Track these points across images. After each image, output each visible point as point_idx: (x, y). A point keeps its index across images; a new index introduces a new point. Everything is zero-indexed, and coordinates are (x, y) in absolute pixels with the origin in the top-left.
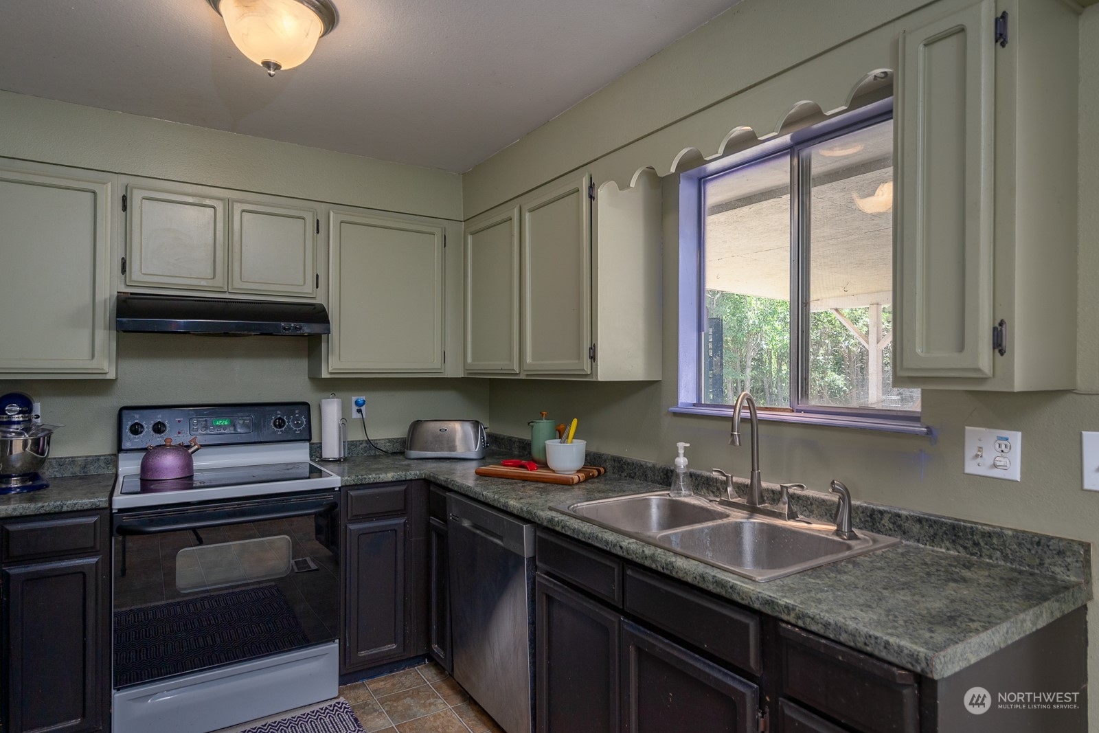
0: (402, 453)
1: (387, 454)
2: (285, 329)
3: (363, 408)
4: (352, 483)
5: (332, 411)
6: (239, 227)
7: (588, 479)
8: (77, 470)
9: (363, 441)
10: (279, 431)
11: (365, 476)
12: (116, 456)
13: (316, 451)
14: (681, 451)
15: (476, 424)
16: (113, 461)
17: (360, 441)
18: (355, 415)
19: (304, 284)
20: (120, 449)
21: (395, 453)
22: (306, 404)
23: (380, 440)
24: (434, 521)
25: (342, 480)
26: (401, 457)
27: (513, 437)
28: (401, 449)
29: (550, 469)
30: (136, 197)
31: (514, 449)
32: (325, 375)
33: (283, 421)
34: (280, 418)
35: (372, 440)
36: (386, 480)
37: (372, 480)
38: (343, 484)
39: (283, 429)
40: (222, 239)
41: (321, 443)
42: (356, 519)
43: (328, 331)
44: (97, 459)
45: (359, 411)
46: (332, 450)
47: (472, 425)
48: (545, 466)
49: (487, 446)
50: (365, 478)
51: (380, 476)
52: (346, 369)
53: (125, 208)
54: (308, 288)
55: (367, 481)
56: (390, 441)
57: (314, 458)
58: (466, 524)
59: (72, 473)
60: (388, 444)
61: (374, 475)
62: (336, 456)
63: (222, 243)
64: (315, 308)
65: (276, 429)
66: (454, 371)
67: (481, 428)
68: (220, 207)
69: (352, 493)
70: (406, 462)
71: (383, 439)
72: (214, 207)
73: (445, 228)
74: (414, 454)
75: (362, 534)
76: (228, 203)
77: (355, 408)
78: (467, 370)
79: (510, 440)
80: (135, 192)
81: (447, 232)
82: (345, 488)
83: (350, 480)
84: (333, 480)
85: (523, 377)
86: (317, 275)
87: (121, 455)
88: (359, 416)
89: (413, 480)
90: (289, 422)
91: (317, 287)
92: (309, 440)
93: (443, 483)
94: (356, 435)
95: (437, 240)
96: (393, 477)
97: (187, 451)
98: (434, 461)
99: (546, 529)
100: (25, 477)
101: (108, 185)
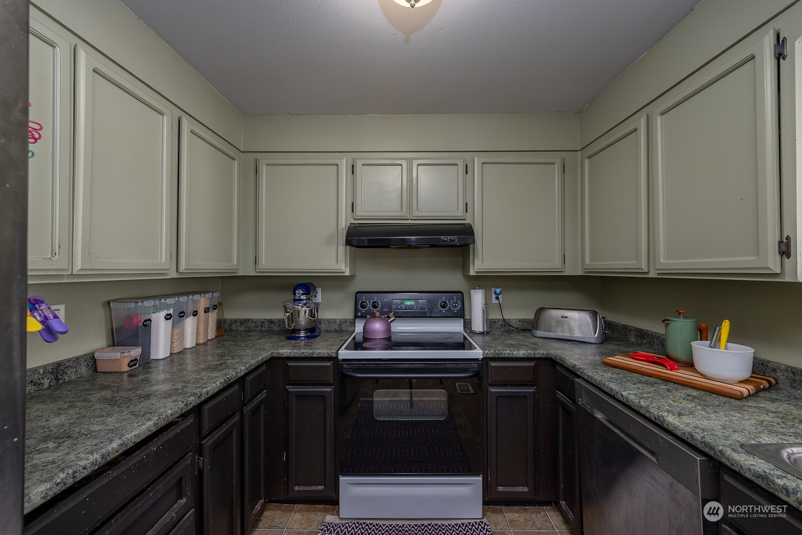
0: (530, 331)
1: (517, 330)
2: (444, 241)
3: (500, 297)
4: (491, 356)
5: (478, 298)
6: (416, 176)
7: (758, 392)
8: (336, 326)
9: (500, 319)
10: (444, 310)
11: (502, 352)
12: (355, 320)
13: (467, 325)
15: (594, 314)
16: (353, 323)
17: (498, 319)
18: (494, 301)
19: (458, 210)
20: (356, 317)
21: (523, 329)
22: (461, 293)
23: (512, 319)
25: (483, 353)
26: (528, 335)
27: (628, 326)
28: (529, 328)
29: (697, 372)
30: (359, 166)
31: (629, 336)
32: (472, 273)
33: (446, 303)
34: (444, 302)
35: (507, 319)
36: (518, 356)
37: (507, 355)
38: (485, 356)
39: (446, 309)
40: (406, 184)
41: (471, 319)
42: (495, 384)
43: (474, 242)
44: (346, 321)
45: (497, 298)
46: (478, 325)
47: (591, 315)
48: (690, 365)
49: (605, 333)
50: (502, 353)
51: (514, 352)
52: (489, 269)
53: (353, 173)
54: (460, 213)
55: (503, 356)
56: (520, 320)
57: (466, 329)
59: (334, 328)
60: (519, 323)
61: (508, 352)
62: (481, 330)
63: (406, 187)
64: (465, 226)
65: (442, 309)
66: (573, 269)
67: (600, 317)
68: (404, 163)
69: (493, 364)
70: (534, 340)
71: (515, 319)
72: (401, 165)
73: (564, 158)
74: (540, 333)
75: (499, 396)
76: (410, 161)
77: (494, 296)
78: (584, 269)
79: (626, 328)
80: (358, 161)
81: (565, 161)
82: (486, 359)
83: (490, 353)
84: (477, 351)
85: (653, 275)
86: (466, 203)
87: (357, 321)
88: (497, 302)
89: (541, 358)
90: (450, 304)
91: (466, 212)
92: (463, 317)
93: (570, 368)
94: (495, 315)
95: (557, 169)
96: (524, 355)
97: (387, 321)
98: (557, 341)
100: (307, 330)
101: (344, 160)
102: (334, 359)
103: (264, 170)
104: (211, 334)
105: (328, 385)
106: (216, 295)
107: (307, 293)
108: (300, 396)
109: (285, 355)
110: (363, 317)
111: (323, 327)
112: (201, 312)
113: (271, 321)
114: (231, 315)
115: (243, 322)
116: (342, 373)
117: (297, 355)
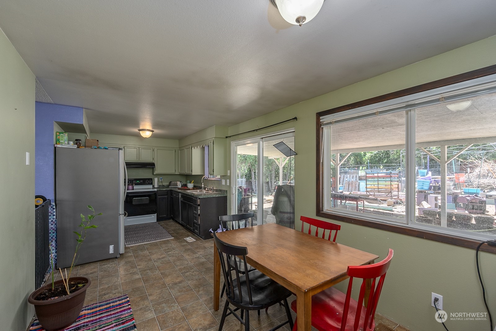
0: (168, 187)
1: (166, 187)
2: (148, 167)
3: (162, 179)
5: (156, 180)
6: (141, 152)
13: (153, 186)
14: (203, 184)
15: (181, 182)
18: (160, 181)
22: (152, 179)
24: (172, 196)
27: (185, 184)
28: (168, 186)
29: (188, 187)
32: (155, 174)
33: (148, 181)
35: (163, 185)
36: (165, 190)
39: (148, 183)
42: (159, 196)
43: (155, 167)
46: (156, 186)
49: (182, 185)
52: (158, 173)
54: (152, 160)
58: (175, 195)
61: (162, 189)
63: (138, 154)
64: (153, 163)
68: (138, 148)
69: (159, 192)
71: (165, 184)
74: (170, 187)
75: (160, 198)
77: (160, 179)
78: (179, 173)
81: (176, 150)
83: (159, 190)
84: (156, 190)
85: (186, 174)
86: (153, 158)
92: (152, 184)
93: (174, 191)
94: (161, 184)
95: (174, 151)
97: (133, 185)
98: (173, 188)
99: (183, 194)
101: (122, 147)
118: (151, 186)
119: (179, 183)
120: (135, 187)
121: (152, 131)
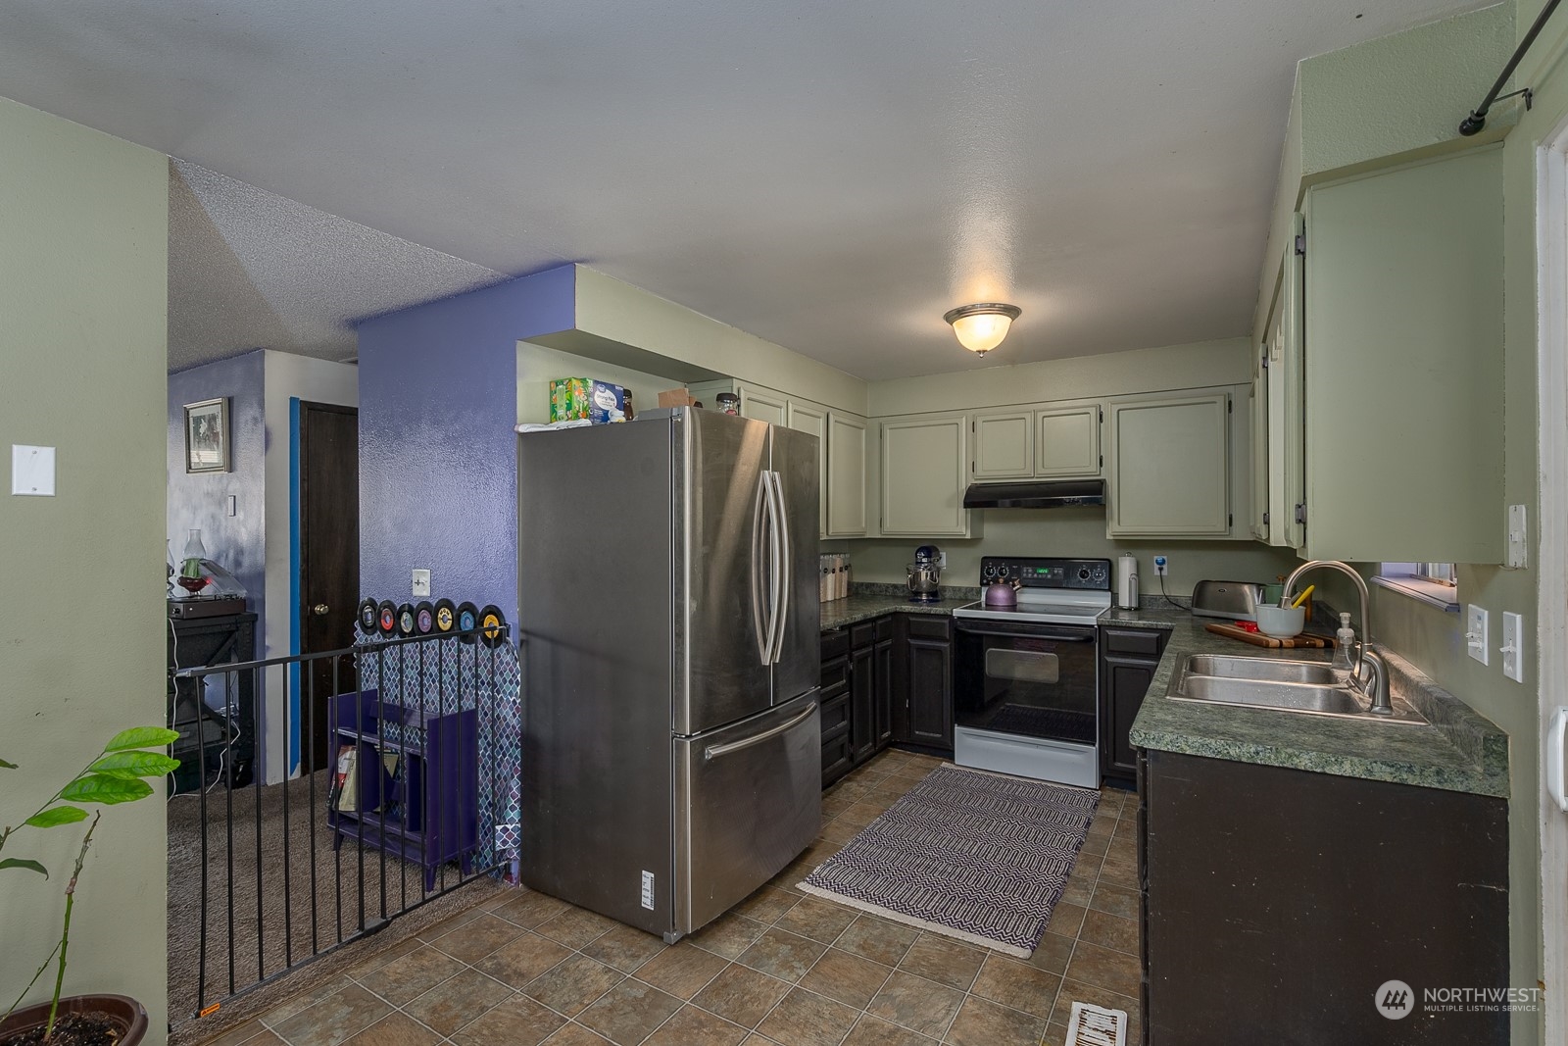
0: (1191, 612)
2: (1066, 502)
3: (1163, 568)
4: (1107, 624)
5: (1126, 567)
6: (1041, 429)
7: (1296, 647)
8: (962, 595)
9: (1162, 596)
10: (1084, 581)
12: (980, 587)
13: (1115, 599)
14: (1345, 622)
16: (979, 592)
17: (1159, 596)
18: (1156, 573)
19: (1090, 464)
20: (981, 584)
22: (1107, 561)
23: (1180, 597)
25: (1097, 620)
28: (1190, 608)
30: (979, 425)
32: (1110, 536)
33: (1088, 572)
34: (1084, 571)
35: (1170, 596)
36: (1138, 625)
37: (1124, 623)
38: (1100, 624)
39: (1087, 579)
40: (1030, 439)
41: (1118, 593)
43: (1105, 501)
44: (971, 589)
45: (1161, 570)
46: (1125, 599)
47: (1257, 588)
52: (1128, 532)
53: (974, 431)
54: (1093, 467)
55: (1120, 624)
57: (1113, 604)
60: (1189, 602)
62: (1128, 605)
63: (1030, 443)
64: (1101, 483)
65: (1080, 579)
68: (1028, 416)
69: (1108, 632)
71: (1183, 597)
72: (1025, 418)
73: (1230, 394)
74: (1196, 611)
75: (1116, 666)
76: (1034, 414)
77: (1157, 566)
80: (980, 419)
81: (1232, 397)
82: (1102, 627)
84: (1121, 619)
86: (1100, 458)
87: (982, 588)
88: (1160, 573)
89: (1165, 630)
90: (1092, 573)
91: (1100, 466)
92: (1110, 590)
94: (1153, 591)
95: (1219, 408)
96: (1144, 625)
97: (1012, 589)
100: (929, 594)
101: (964, 419)
102: (950, 617)
103: (887, 433)
104: (844, 594)
105: (944, 640)
106: (847, 556)
107: (928, 556)
108: (921, 649)
109: (907, 610)
110: (988, 584)
111: (948, 595)
112: (837, 570)
113: (895, 586)
114: (857, 579)
115: (869, 586)
116: (956, 629)
117: (917, 611)
118: (1103, 601)
119: (1251, 591)
120: (1027, 597)
121: (1011, 311)
